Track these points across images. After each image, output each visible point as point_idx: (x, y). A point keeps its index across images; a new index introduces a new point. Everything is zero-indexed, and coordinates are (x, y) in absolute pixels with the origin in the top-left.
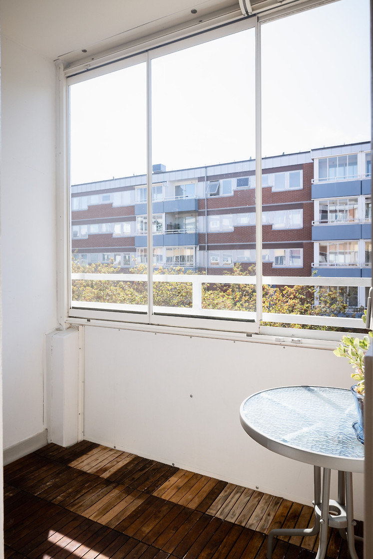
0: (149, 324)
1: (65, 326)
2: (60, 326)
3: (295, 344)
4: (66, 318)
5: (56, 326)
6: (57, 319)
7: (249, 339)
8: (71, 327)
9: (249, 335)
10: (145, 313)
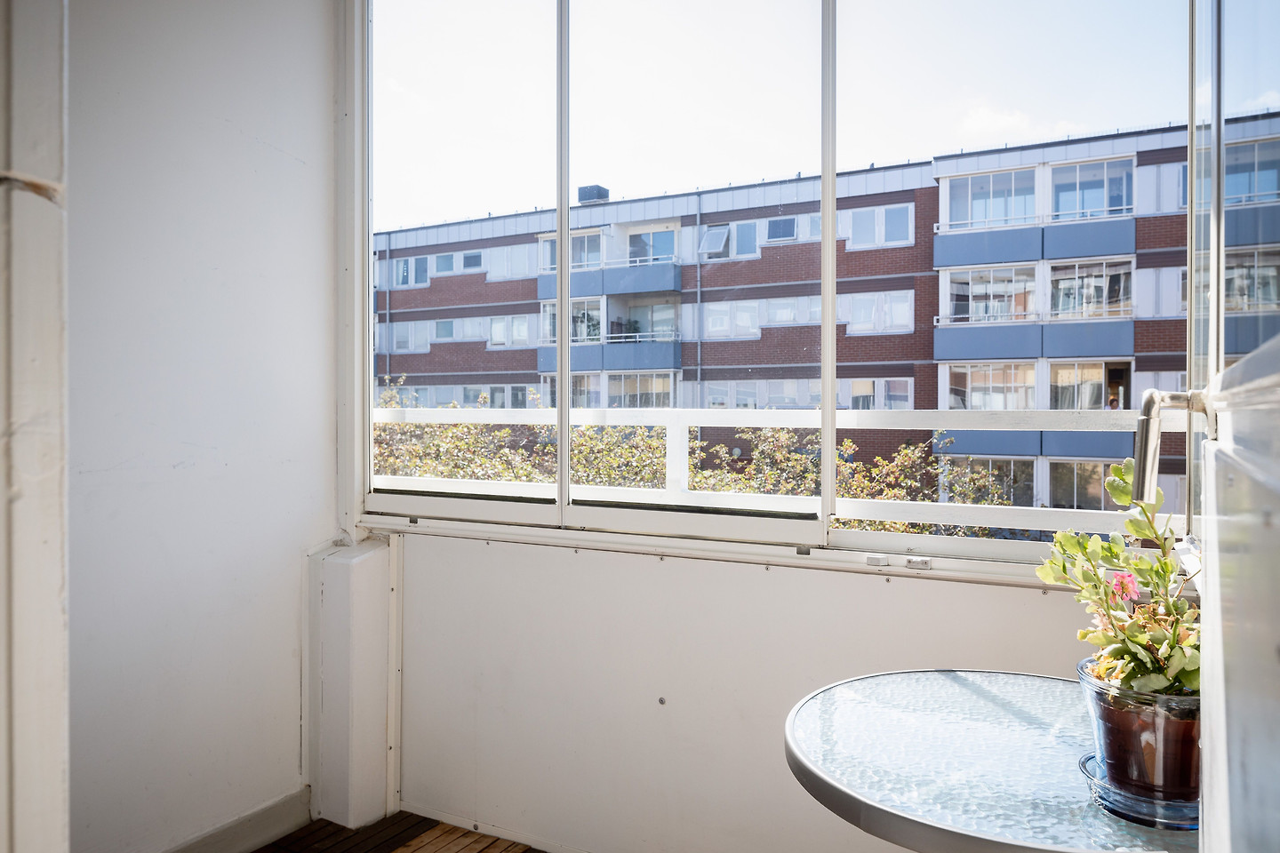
0: (560, 528)
1: (356, 535)
2: (345, 535)
3: (914, 572)
4: (358, 517)
5: (334, 534)
6: (338, 519)
7: (803, 560)
8: (373, 538)
9: (803, 551)
10: (552, 501)
